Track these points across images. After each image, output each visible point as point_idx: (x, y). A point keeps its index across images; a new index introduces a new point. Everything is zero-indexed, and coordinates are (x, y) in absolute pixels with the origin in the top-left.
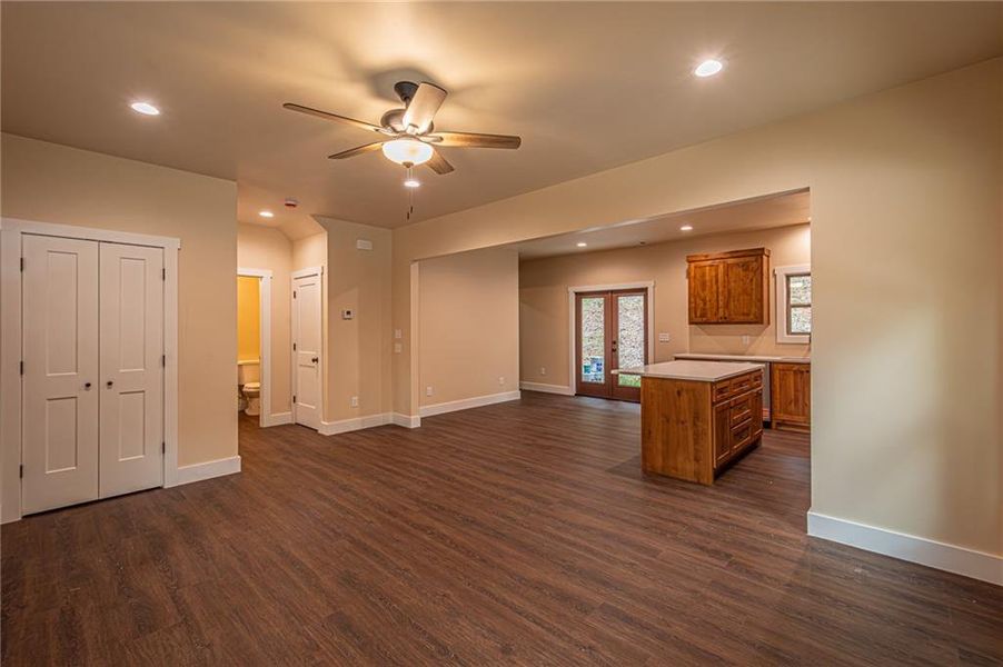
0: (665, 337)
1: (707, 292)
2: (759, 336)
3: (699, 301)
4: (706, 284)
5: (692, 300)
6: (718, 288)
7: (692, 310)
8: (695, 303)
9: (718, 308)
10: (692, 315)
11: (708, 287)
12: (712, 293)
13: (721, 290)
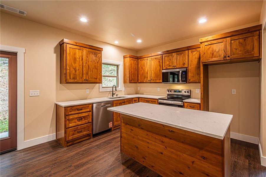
0: (33, 93)
1: (77, 65)
2: (93, 89)
3: (72, 69)
4: (76, 59)
5: (68, 68)
6: (83, 63)
7: (68, 74)
8: (70, 70)
9: (83, 74)
10: (68, 77)
11: (78, 62)
12: (80, 66)
13: (84, 65)
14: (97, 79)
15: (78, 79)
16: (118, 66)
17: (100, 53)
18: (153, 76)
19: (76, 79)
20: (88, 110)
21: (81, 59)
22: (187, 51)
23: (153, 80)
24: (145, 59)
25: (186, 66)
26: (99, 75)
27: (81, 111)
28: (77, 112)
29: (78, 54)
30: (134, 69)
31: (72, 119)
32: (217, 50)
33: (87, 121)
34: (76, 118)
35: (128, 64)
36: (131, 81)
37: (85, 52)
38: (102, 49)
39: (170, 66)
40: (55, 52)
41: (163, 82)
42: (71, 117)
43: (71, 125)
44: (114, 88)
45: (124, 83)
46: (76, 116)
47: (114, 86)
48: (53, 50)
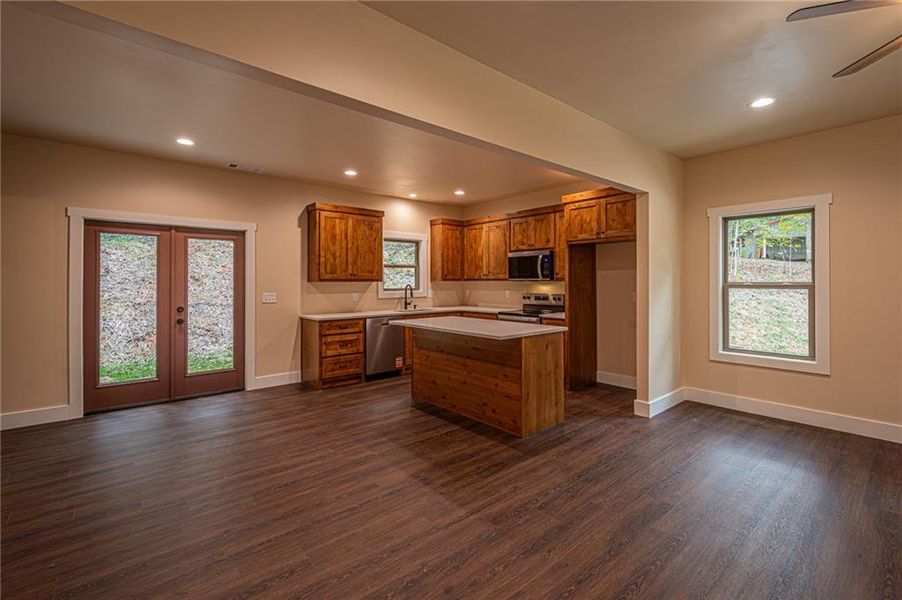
0: (267, 297)
1: (337, 247)
2: (365, 293)
3: (329, 255)
4: (336, 237)
5: (322, 253)
6: (347, 243)
7: (322, 265)
8: (325, 257)
9: (347, 264)
10: (322, 271)
11: (339, 241)
12: (342, 248)
13: (350, 246)
14: (372, 272)
15: (339, 272)
16: (417, 243)
17: (378, 222)
18: (492, 263)
19: (336, 273)
20: (357, 330)
21: (343, 236)
22: (552, 215)
23: (494, 274)
24: (477, 227)
25: (551, 245)
26: (377, 265)
27: (344, 331)
28: (340, 331)
29: (339, 227)
30: (453, 250)
31: (331, 343)
32: (588, 220)
33: (355, 349)
34: (339, 342)
35: (439, 239)
36: (446, 275)
37: (351, 221)
38: (383, 212)
39: (523, 244)
40: (299, 226)
41: (510, 277)
42: (330, 339)
43: (329, 353)
45: (431, 280)
46: (337, 338)
47: (409, 287)
48: (296, 222)
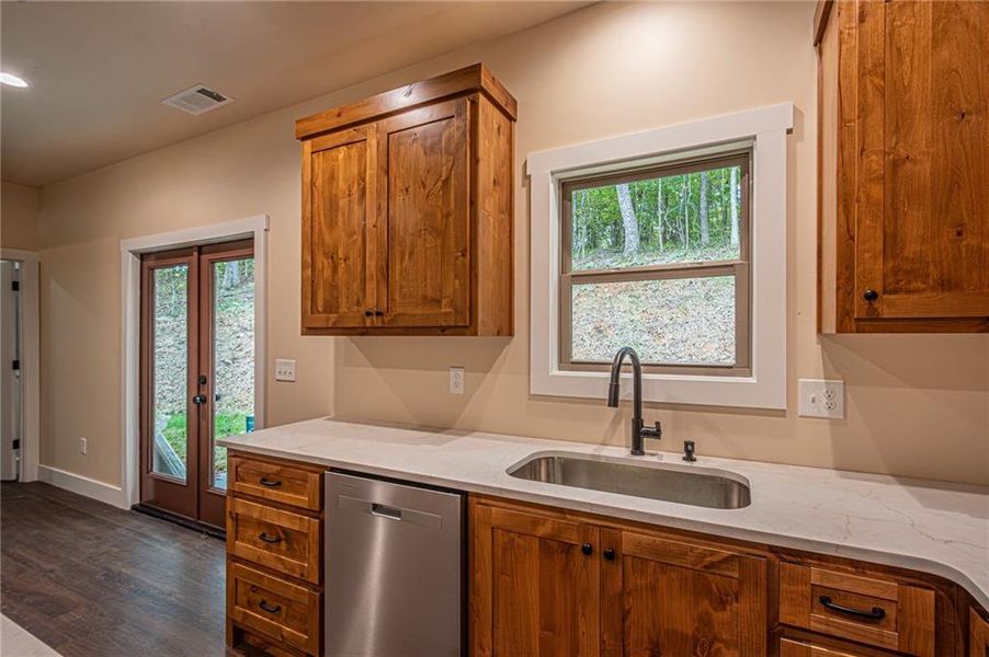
0: (287, 369)
2: (487, 372)
4: (337, 205)
9: (364, 280)
10: (307, 306)
11: (343, 215)
12: (351, 235)
13: (369, 223)
14: (439, 302)
17: (459, 115)
19: (336, 313)
21: (356, 196)
26: (452, 277)
29: (345, 171)
36: (872, 297)
37: (374, 142)
44: (627, 376)
47: (627, 359)
